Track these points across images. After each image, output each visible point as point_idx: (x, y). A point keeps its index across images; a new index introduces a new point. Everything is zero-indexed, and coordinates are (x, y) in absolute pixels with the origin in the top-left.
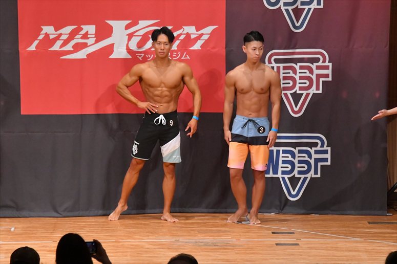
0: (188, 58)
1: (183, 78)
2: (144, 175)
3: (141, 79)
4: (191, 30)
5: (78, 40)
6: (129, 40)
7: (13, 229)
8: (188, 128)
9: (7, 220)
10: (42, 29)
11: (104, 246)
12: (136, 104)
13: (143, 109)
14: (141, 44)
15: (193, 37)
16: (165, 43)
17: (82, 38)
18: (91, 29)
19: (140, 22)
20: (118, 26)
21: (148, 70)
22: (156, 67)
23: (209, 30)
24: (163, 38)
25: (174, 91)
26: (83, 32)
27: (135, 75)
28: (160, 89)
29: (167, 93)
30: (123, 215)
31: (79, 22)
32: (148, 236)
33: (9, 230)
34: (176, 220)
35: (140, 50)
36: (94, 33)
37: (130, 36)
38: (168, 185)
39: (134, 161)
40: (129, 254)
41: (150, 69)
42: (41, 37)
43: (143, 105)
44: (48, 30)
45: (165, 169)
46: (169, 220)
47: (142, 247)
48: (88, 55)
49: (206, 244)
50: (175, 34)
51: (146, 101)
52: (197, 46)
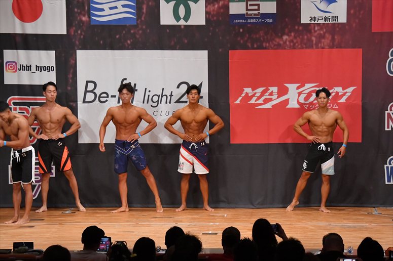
0: (337, 107)
1: (336, 121)
2: (310, 182)
3: (309, 121)
4: (339, 89)
5: (266, 96)
6: (299, 96)
7: (225, 215)
8: (339, 151)
9: (222, 209)
10: (244, 90)
11: (283, 227)
12: (306, 138)
13: (310, 140)
14: (306, 99)
15: (340, 94)
16: (324, 98)
17: (269, 95)
18: (275, 89)
19: (306, 85)
20: (292, 88)
21: (314, 116)
22: (319, 113)
23: (351, 89)
24: (323, 94)
25: (330, 128)
26: (270, 91)
27: (305, 118)
28: (321, 127)
29: (326, 130)
30: (296, 207)
31: (267, 85)
32: (311, 221)
33: (224, 216)
34: (329, 211)
35: (306, 103)
36: (276, 91)
37: (300, 94)
38: (325, 189)
39: (304, 173)
40: (299, 232)
41: (315, 115)
42: (243, 95)
43: (311, 138)
44: (248, 90)
45: (324, 179)
46: (325, 211)
47: (307, 228)
48: (272, 106)
49: (349, 227)
50: (331, 91)
51: (312, 135)
52: (343, 100)
